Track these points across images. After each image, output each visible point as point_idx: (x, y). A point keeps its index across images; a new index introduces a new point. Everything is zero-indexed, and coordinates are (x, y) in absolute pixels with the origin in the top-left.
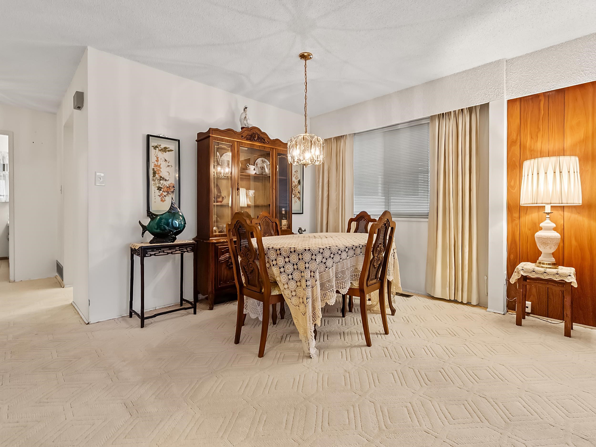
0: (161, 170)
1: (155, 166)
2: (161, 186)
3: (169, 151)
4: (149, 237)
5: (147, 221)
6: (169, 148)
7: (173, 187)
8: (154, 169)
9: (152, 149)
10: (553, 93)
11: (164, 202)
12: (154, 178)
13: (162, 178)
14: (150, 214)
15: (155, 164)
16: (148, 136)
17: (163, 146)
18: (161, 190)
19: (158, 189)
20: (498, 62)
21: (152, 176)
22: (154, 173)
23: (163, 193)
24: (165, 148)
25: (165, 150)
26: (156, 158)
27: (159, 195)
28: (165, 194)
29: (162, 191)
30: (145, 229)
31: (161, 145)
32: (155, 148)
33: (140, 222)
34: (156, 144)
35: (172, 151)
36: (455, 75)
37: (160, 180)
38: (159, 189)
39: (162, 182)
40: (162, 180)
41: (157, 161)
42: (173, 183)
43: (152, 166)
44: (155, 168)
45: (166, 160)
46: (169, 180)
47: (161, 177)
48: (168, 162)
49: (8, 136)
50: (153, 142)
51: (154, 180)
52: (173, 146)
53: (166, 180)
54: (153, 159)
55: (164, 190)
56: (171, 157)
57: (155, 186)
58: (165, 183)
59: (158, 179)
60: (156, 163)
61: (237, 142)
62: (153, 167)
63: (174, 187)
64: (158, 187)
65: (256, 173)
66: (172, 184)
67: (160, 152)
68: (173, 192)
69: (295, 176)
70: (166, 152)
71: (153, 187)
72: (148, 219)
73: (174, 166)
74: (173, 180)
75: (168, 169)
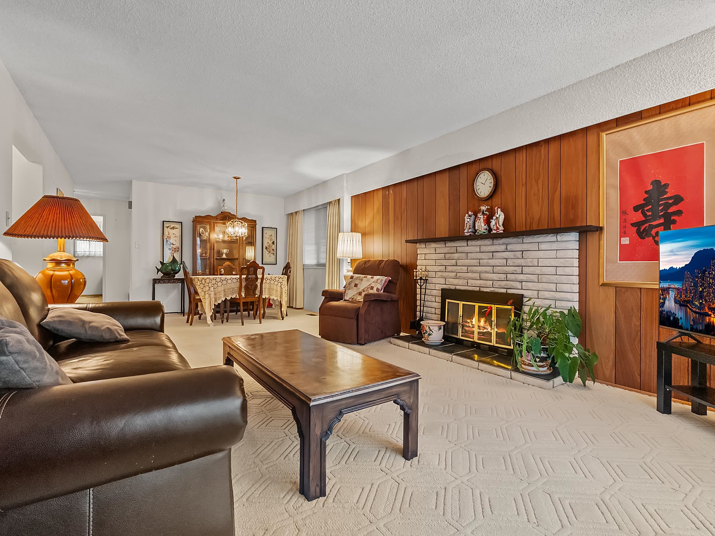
0: (171, 239)
1: (168, 237)
2: (171, 248)
3: (176, 228)
4: (160, 275)
5: (159, 266)
7: (178, 248)
9: (165, 229)
10: (363, 194)
14: (162, 263)
16: (163, 221)
17: (172, 226)
18: (171, 250)
19: (169, 250)
20: (342, 175)
22: (167, 241)
24: (173, 227)
25: (173, 228)
26: (168, 232)
27: (170, 253)
28: (173, 252)
30: (158, 270)
32: (168, 227)
33: (156, 267)
34: (167, 225)
36: (333, 178)
37: (170, 244)
41: (169, 234)
42: (178, 246)
46: (175, 244)
48: (175, 235)
49: (102, 217)
50: (166, 225)
51: (166, 245)
52: (178, 226)
54: (166, 233)
55: (173, 250)
56: (177, 232)
58: (173, 246)
60: (168, 235)
61: (213, 222)
62: (166, 238)
64: (169, 248)
65: (228, 240)
67: (170, 229)
68: (178, 251)
69: (269, 239)
70: (174, 229)
71: (166, 248)
72: (161, 266)
73: (178, 237)
74: (178, 244)
75: (175, 238)
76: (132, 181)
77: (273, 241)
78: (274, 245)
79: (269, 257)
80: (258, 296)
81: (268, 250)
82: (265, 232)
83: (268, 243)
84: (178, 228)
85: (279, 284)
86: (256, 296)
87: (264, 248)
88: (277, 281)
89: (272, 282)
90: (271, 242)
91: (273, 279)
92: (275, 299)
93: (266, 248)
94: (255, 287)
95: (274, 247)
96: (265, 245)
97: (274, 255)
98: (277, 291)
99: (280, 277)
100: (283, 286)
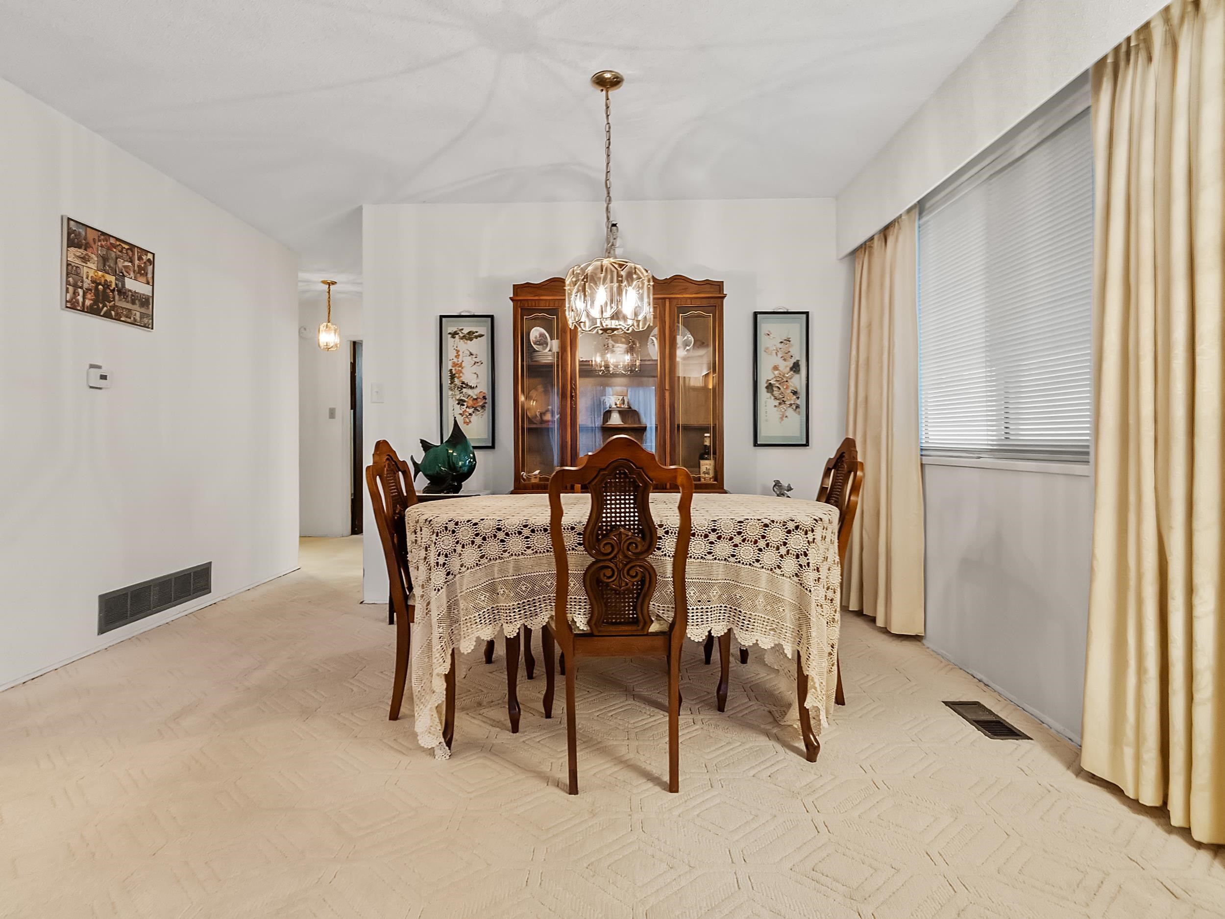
0: (463, 371)
1: (455, 365)
2: (463, 398)
3: (476, 337)
5: (420, 456)
6: (477, 332)
7: (484, 398)
8: (451, 370)
9: (449, 342)
11: (470, 425)
12: (453, 385)
13: (465, 385)
14: (426, 445)
15: (454, 363)
16: (441, 318)
17: (466, 331)
18: (464, 405)
19: (458, 404)
21: (450, 382)
22: (452, 377)
23: (468, 410)
24: (469, 333)
25: (470, 336)
26: (455, 352)
27: (460, 414)
28: (471, 411)
29: (466, 406)
30: (418, 469)
31: (462, 329)
32: (454, 335)
34: (454, 329)
35: (481, 336)
37: (462, 388)
38: (461, 402)
39: (464, 390)
40: (465, 388)
41: (457, 356)
42: (485, 391)
43: (448, 365)
44: (453, 369)
45: (471, 354)
46: (476, 386)
47: (463, 383)
48: (474, 356)
50: (450, 328)
51: (452, 389)
52: (483, 329)
53: (471, 387)
54: (449, 355)
55: (469, 405)
56: (479, 346)
57: (454, 399)
58: (470, 392)
59: (458, 388)
60: (454, 359)
62: (450, 368)
63: (486, 399)
64: (458, 400)
66: (482, 393)
67: (461, 341)
68: (483, 407)
69: (780, 355)
70: (471, 339)
71: (450, 400)
72: (424, 454)
73: (485, 362)
74: (482, 387)
75: (475, 369)
76: (360, 209)
77: (793, 360)
78: (797, 376)
79: (782, 418)
80: (665, 627)
81: (776, 393)
82: (763, 328)
83: (776, 368)
84: (482, 336)
85: (790, 565)
86: (654, 628)
87: (762, 385)
88: (775, 544)
89: (747, 552)
90: (785, 367)
91: (753, 531)
92: (766, 643)
93: (770, 387)
94: (643, 581)
95: (797, 382)
96: (766, 375)
97: (799, 413)
98: (774, 600)
99: (791, 526)
100: (810, 576)
